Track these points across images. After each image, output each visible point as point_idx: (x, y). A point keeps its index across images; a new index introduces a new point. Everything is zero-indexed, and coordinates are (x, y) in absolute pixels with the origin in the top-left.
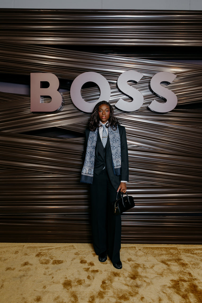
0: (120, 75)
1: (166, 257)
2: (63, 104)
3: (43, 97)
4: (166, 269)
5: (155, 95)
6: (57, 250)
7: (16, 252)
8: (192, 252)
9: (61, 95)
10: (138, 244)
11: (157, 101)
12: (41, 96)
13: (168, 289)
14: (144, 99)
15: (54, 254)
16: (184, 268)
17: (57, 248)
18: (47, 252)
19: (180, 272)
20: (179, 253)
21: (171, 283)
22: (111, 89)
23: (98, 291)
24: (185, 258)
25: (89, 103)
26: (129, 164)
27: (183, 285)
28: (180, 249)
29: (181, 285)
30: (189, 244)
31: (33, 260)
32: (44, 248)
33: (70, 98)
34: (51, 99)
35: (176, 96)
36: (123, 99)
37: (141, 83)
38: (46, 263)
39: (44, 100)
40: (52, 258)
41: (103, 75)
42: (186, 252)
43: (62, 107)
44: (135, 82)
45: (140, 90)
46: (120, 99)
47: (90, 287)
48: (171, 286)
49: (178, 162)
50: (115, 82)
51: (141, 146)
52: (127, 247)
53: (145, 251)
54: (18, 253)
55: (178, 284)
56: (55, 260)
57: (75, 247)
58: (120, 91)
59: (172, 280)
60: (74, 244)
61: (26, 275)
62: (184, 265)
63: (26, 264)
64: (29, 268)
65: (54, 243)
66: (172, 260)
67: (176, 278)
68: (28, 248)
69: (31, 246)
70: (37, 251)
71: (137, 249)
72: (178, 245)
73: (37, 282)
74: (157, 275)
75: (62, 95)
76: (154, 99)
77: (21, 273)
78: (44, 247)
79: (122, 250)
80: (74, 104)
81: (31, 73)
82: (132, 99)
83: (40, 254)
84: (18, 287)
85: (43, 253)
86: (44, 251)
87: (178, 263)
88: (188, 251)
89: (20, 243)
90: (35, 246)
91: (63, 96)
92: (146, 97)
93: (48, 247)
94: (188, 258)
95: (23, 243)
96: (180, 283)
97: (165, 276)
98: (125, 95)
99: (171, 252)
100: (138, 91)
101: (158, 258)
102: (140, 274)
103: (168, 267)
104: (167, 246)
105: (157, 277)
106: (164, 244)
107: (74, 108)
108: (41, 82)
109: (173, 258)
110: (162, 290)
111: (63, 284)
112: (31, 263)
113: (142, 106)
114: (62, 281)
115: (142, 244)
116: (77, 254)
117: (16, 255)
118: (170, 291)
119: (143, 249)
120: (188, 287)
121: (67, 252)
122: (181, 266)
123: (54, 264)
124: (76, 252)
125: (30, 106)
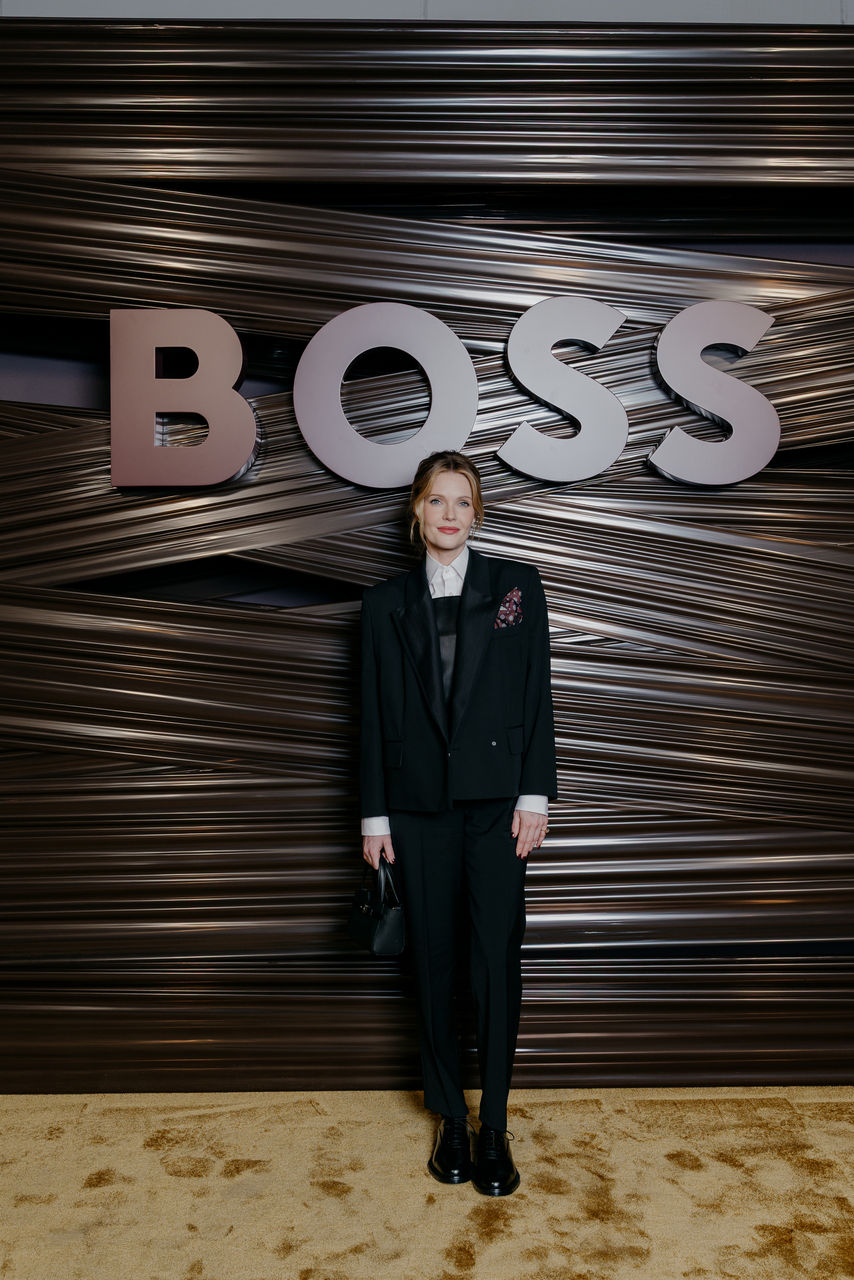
0: (519, 316)
1: (736, 1140)
2: (262, 452)
3: (165, 420)
4: (739, 1184)
5: (682, 405)
6: (242, 1120)
7: (51, 1133)
9: (251, 410)
10: (613, 1090)
11: (688, 432)
12: (159, 415)
13: (743, 1262)
14: (631, 425)
15: (227, 1136)
16: (817, 1179)
17: (238, 1113)
18: (193, 1127)
19: (801, 1195)
20: (797, 1121)
21: (760, 1239)
22: (479, 380)
23: (436, 1273)
24: (823, 1143)
25: (380, 442)
26: (555, 719)
27: (810, 1246)
28: (800, 1106)
29: (799, 1247)
30: (843, 1085)
31: (130, 1156)
32: (179, 1115)
33: (294, 420)
34: (208, 427)
35: (774, 410)
36: (533, 426)
37: (612, 351)
38: (195, 1174)
39: (173, 433)
40: (221, 1153)
41: (440, 317)
42: (826, 1118)
43: (257, 463)
44: (589, 349)
45: (609, 386)
46: (519, 424)
47: (401, 1262)
48: (756, 1248)
49: (787, 711)
50: (499, 346)
51: (620, 639)
52: (561, 1103)
53: (643, 1116)
54: (64, 1137)
55: (790, 1240)
56: (233, 1161)
57: (323, 1105)
58: (520, 389)
59: (763, 1228)
60: (315, 1095)
61: (108, 1221)
62: (816, 1167)
63: (99, 1179)
64: (118, 1193)
65: (225, 1091)
66: (764, 1150)
67: (781, 1217)
68: (104, 1113)
69: (119, 1105)
70: (148, 1124)
71: (606, 1107)
72: (793, 1088)
73: (163, 1248)
74: (697, 1209)
75: (254, 410)
76: (675, 424)
77: (87, 1215)
78: (182, 1108)
79: (539, 1113)
80: (310, 450)
81: (112, 311)
82: (574, 424)
83: (163, 1137)
84: (77, 1266)
85: (175, 1133)
86: (182, 1127)
87: (789, 1159)
88: (839, 1111)
91: (260, 413)
92: (637, 416)
93: (198, 1108)
94: (839, 1140)
95: (80, 1093)
96: (798, 1235)
97: (731, 1213)
98: (541, 405)
99: (760, 1119)
100: (603, 388)
101: (702, 1142)
102: (621, 1205)
103: (744, 1178)
104: (743, 1092)
105: (694, 1215)
106: (728, 1086)
107: (309, 467)
108: (159, 350)
109: (770, 1140)
110: (720, 1263)
111: (277, 1251)
112: (126, 1174)
113: (621, 458)
114: (273, 1240)
115: (630, 1090)
116: (333, 1133)
117: (52, 1144)
118: (751, 1267)
119: (635, 1109)
120: (833, 1253)
121: (285, 1129)
122: (806, 1172)
123: (232, 1175)
124: (330, 1125)
125: (109, 463)
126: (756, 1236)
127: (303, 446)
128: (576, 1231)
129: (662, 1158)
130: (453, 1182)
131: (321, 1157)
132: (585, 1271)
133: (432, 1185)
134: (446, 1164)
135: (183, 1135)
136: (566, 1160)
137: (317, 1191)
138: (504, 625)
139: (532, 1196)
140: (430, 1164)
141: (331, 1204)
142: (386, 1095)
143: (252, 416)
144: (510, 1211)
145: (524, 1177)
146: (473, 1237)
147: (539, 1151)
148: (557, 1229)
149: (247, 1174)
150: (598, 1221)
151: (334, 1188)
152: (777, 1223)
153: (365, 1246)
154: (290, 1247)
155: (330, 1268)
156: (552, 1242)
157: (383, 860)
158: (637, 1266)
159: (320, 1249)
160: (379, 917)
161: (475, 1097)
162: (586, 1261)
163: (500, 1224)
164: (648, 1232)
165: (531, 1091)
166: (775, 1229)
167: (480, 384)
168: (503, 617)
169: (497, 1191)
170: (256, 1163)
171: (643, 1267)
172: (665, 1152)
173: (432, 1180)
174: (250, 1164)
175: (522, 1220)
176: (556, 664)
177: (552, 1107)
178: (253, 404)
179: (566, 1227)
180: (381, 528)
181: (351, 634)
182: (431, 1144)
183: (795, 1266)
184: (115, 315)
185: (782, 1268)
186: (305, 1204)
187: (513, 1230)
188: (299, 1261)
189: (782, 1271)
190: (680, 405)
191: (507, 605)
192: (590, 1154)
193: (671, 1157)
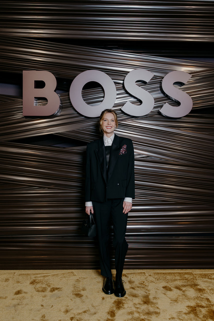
0: (127, 74)
1: (180, 283)
2: (61, 108)
3: (37, 99)
4: (181, 295)
6: (55, 277)
7: (6, 280)
8: (210, 277)
10: (148, 270)
11: (170, 104)
12: (35, 98)
13: (184, 315)
14: (155, 102)
15: (51, 281)
16: (201, 293)
17: (54, 275)
18: (42, 279)
19: (197, 298)
20: (195, 278)
22: (117, 90)
23: (105, 318)
24: (202, 284)
25: (91, 106)
26: (135, 176)
27: (201, 311)
28: (195, 274)
29: (198, 312)
31: (26, 287)
32: (39, 276)
33: (70, 100)
34: (47, 101)
35: (191, 99)
36: (130, 102)
37: (151, 83)
38: (43, 291)
39: (38, 103)
40: (49, 286)
41: (107, 74)
42: (202, 277)
43: (60, 110)
44: (144, 83)
45: (150, 92)
46: (127, 102)
47: (96, 315)
48: (187, 312)
50: (122, 82)
51: (152, 156)
52: (135, 273)
53: (156, 277)
54: (9, 281)
55: (196, 310)
56: (53, 288)
57: (75, 273)
58: (127, 92)
59: (188, 307)
60: (73, 271)
61: (20, 304)
62: (200, 290)
63: (18, 293)
64: (23, 296)
66: (187, 286)
67: (193, 304)
68: (20, 275)
69: (23, 273)
70: (31, 278)
71: (147, 274)
72: (193, 269)
73: (35, 311)
74: (171, 301)
75: (59, 97)
76: (166, 102)
77: (15, 302)
78: (39, 274)
79: (130, 276)
80: (74, 107)
81: (23, 71)
82: (140, 102)
83: (35, 281)
84: (12, 316)
85: (38, 280)
86: (39, 279)
87: (194, 288)
88: (205, 276)
89: (9, 270)
90: (28, 273)
91: (61, 98)
92: (156, 100)
93: (43, 274)
94: (205, 283)
95: (13, 270)
96: (197, 308)
97: (180, 303)
98: (132, 97)
99: (185, 278)
100: (148, 93)
101: (171, 284)
102: (152, 300)
103: (182, 293)
104: (181, 271)
105: (171, 303)
106: (177, 269)
107: (73, 112)
108: (35, 81)
109: (188, 283)
110: (178, 316)
111: (64, 312)
112: (25, 291)
113: (152, 111)
114: (63, 309)
115: (152, 270)
116: (78, 281)
117: (6, 283)
118: (186, 317)
119: (154, 275)
120: (207, 313)
121: (66, 280)
122: (198, 292)
123: (52, 292)
124: (77, 278)
125: (22, 110)
126: (187, 309)
127: (71, 106)
128: (141, 307)
129: (161, 288)
130: (109, 294)
131: (75, 287)
132: (144, 318)
133: (103, 295)
134: (107, 289)
135: (40, 281)
136: (138, 288)
137: (74, 296)
138: (121, 154)
139: (129, 298)
140: (103, 289)
141: (78, 300)
142: (91, 270)
143: (59, 98)
144: (124, 302)
145: (127, 292)
146: (115, 309)
147: (130, 286)
148: (136, 306)
149: (56, 291)
150: (146, 304)
151: (78, 295)
152: (192, 305)
153: (87, 311)
154: (68, 311)
155: (78, 317)
156: (135, 310)
157: (91, 213)
158: (157, 317)
159: (76, 312)
160: (89, 227)
161: (114, 272)
162: (144, 315)
163: (121, 305)
164: (159, 307)
165: (128, 270)
166: (191, 307)
167: (117, 91)
168: (121, 152)
169: (120, 296)
170: (58, 288)
171: (159, 317)
172: (162, 286)
173: (103, 293)
174: (57, 289)
175: (127, 304)
176: (136, 163)
177: (133, 274)
178: (59, 96)
179: (138, 306)
180: (91, 127)
181: (84, 154)
182: (103, 284)
183: (197, 317)
184: (24, 72)
185: (194, 317)
186: (71, 299)
187: (125, 307)
188: (70, 315)
189: (194, 318)
190: (167, 97)
191: (123, 149)
192: (143, 287)
193: (164, 287)
